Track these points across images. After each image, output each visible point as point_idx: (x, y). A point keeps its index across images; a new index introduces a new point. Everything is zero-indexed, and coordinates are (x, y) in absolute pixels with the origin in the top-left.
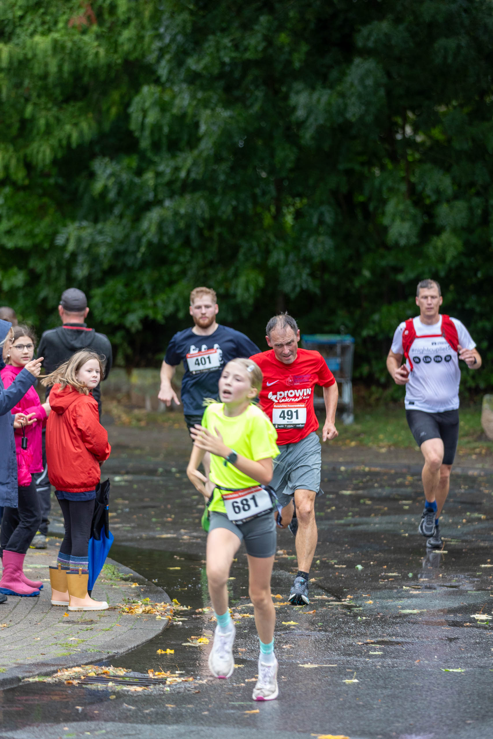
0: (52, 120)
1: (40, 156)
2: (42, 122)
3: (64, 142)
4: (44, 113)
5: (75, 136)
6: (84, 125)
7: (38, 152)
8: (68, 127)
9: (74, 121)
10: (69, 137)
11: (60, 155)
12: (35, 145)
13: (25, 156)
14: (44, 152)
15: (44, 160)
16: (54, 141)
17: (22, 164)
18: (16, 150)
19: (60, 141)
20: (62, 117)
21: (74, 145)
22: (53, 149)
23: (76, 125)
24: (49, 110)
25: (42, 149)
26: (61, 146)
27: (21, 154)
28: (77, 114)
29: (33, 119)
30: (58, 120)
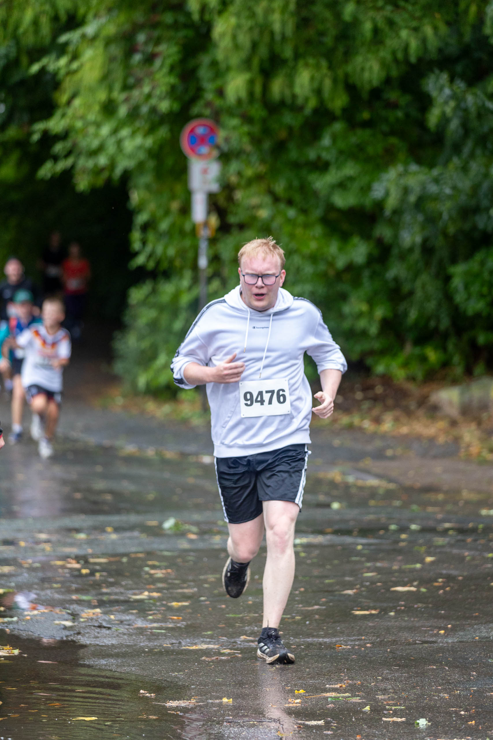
0: (381, 23)
1: (366, 75)
2: (368, 27)
3: (400, 55)
4: (371, 13)
5: (414, 44)
6: (428, 30)
7: (363, 69)
8: (404, 33)
9: (414, 24)
10: (406, 49)
11: (395, 73)
12: (359, 59)
13: (347, 76)
14: (371, 68)
15: (370, 81)
16: (385, 53)
17: (341, 87)
18: (330, 67)
19: (394, 53)
20: (398, 18)
21: (413, 59)
22: (383, 64)
23: (416, 29)
24: (379, 9)
25: (368, 65)
26: (396, 60)
27: (340, 73)
28: (418, 14)
29: (356, 22)
30: (391, 23)
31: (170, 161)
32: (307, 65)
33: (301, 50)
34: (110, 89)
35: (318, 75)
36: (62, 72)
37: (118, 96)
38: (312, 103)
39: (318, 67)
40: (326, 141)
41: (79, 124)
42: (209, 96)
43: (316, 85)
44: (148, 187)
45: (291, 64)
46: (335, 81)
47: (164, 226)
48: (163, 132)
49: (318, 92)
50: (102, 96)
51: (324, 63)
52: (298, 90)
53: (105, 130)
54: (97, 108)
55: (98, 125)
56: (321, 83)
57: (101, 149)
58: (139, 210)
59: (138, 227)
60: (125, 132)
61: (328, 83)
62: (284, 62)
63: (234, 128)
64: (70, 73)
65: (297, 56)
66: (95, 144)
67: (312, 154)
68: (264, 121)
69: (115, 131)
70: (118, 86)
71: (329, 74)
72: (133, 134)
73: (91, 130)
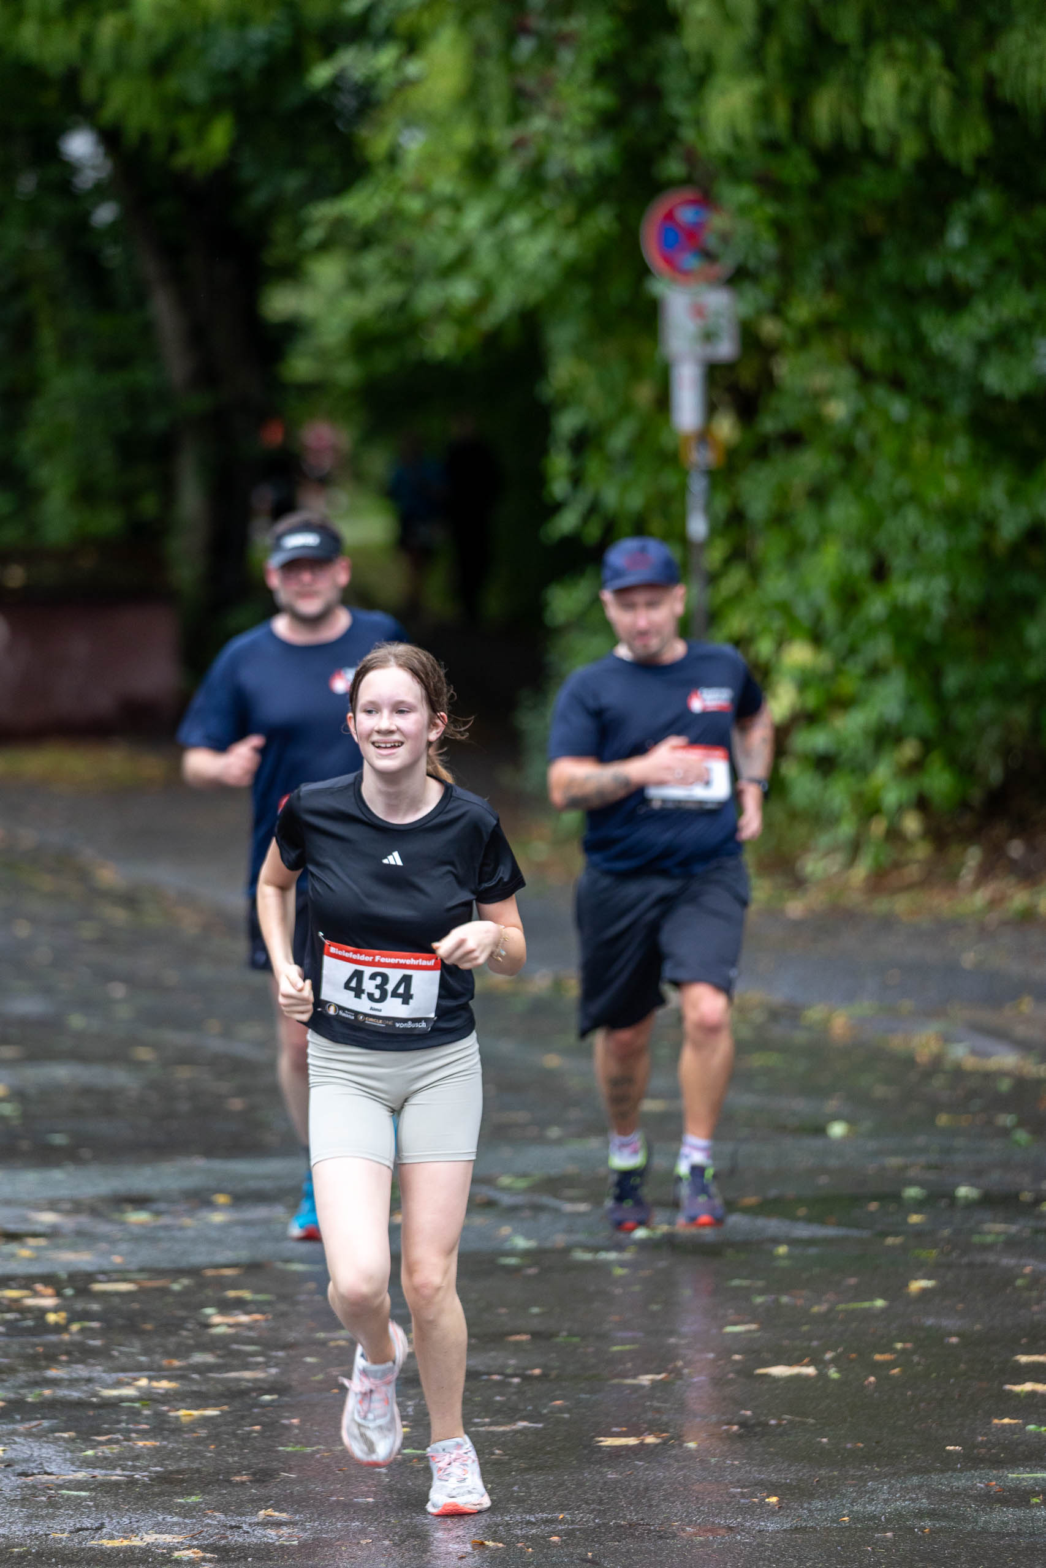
31: (618, 290)
32: (891, 56)
33: (879, 21)
34: (482, 119)
35: (917, 83)
36: (389, 80)
37: (501, 136)
38: (910, 149)
39: (919, 61)
40: (956, 236)
41: (414, 205)
42: (688, 134)
43: (913, 104)
44: (579, 350)
45: (856, 54)
46: (960, 94)
47: (619, 440)
48: (603, 220)
49: (922, 120)
50: (464, 136)
51: (934, 52)
52: (872, 118)
53: (473, 218)
54: (454, 165)
55: (456, 205)
56: (926, 100)
57: (461, 262)
58: (563, 402)
59: (563, 445)
60: (518, 222)
61: (942, 99)
62: (843, 49)
63: (743, 210)
64: (406, 84)
65: (869, 36)
66: (450, 250)
67: (932, 269)
68: (815, 192)
69: (495, 221)
70: (498, 111)
71: (946, 75)
72: (537, 225)
73: (443, 217)
